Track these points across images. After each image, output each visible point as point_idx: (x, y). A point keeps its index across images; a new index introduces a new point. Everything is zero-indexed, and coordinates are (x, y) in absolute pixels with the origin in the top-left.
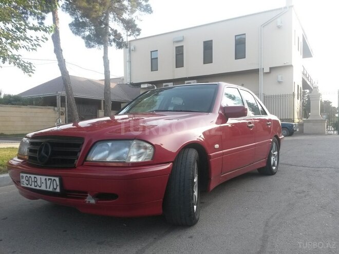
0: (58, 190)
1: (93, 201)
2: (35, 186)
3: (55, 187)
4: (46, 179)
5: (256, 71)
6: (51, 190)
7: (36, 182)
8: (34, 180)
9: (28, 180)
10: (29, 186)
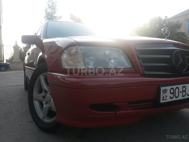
7: (185, 91)
8: (182, 91)
9: (173, 93)
10: (174, 99)
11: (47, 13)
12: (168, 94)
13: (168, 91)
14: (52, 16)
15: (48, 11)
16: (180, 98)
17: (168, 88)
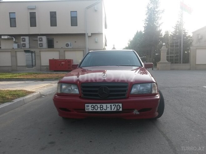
0: (121, 110)
1: (138, 113)
2: (101, 110)
3: (118, 108)
4: (111, 105)
5: (83, 35)
6: (115, 110)
7: (102, 107)
8: (100, 107)
9: (93, 107)
10: (94, 110)
11: (148, 10)
12: (90, 107)
13: (90, 106)
14: (154, 11)
15: (150, 8)
16: (99, 110)
17: (90, 105)
